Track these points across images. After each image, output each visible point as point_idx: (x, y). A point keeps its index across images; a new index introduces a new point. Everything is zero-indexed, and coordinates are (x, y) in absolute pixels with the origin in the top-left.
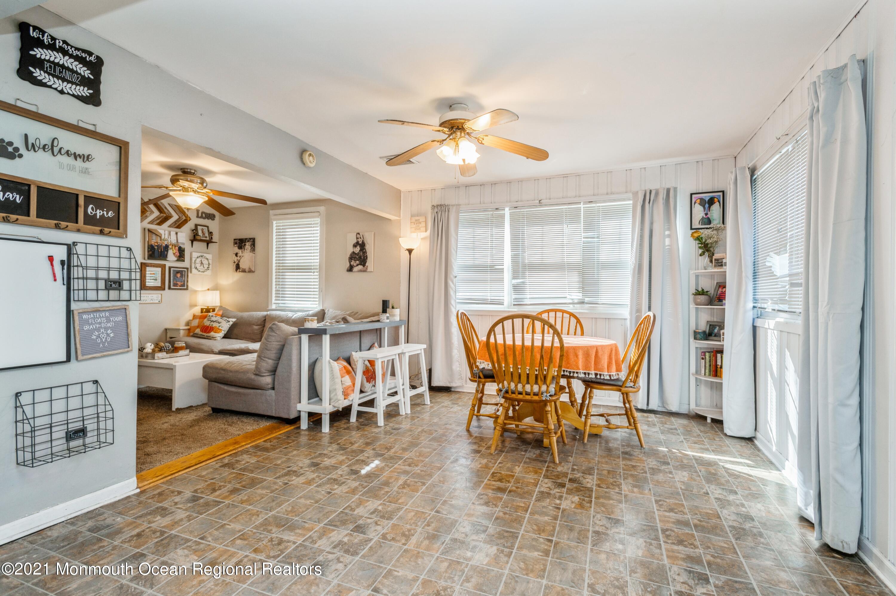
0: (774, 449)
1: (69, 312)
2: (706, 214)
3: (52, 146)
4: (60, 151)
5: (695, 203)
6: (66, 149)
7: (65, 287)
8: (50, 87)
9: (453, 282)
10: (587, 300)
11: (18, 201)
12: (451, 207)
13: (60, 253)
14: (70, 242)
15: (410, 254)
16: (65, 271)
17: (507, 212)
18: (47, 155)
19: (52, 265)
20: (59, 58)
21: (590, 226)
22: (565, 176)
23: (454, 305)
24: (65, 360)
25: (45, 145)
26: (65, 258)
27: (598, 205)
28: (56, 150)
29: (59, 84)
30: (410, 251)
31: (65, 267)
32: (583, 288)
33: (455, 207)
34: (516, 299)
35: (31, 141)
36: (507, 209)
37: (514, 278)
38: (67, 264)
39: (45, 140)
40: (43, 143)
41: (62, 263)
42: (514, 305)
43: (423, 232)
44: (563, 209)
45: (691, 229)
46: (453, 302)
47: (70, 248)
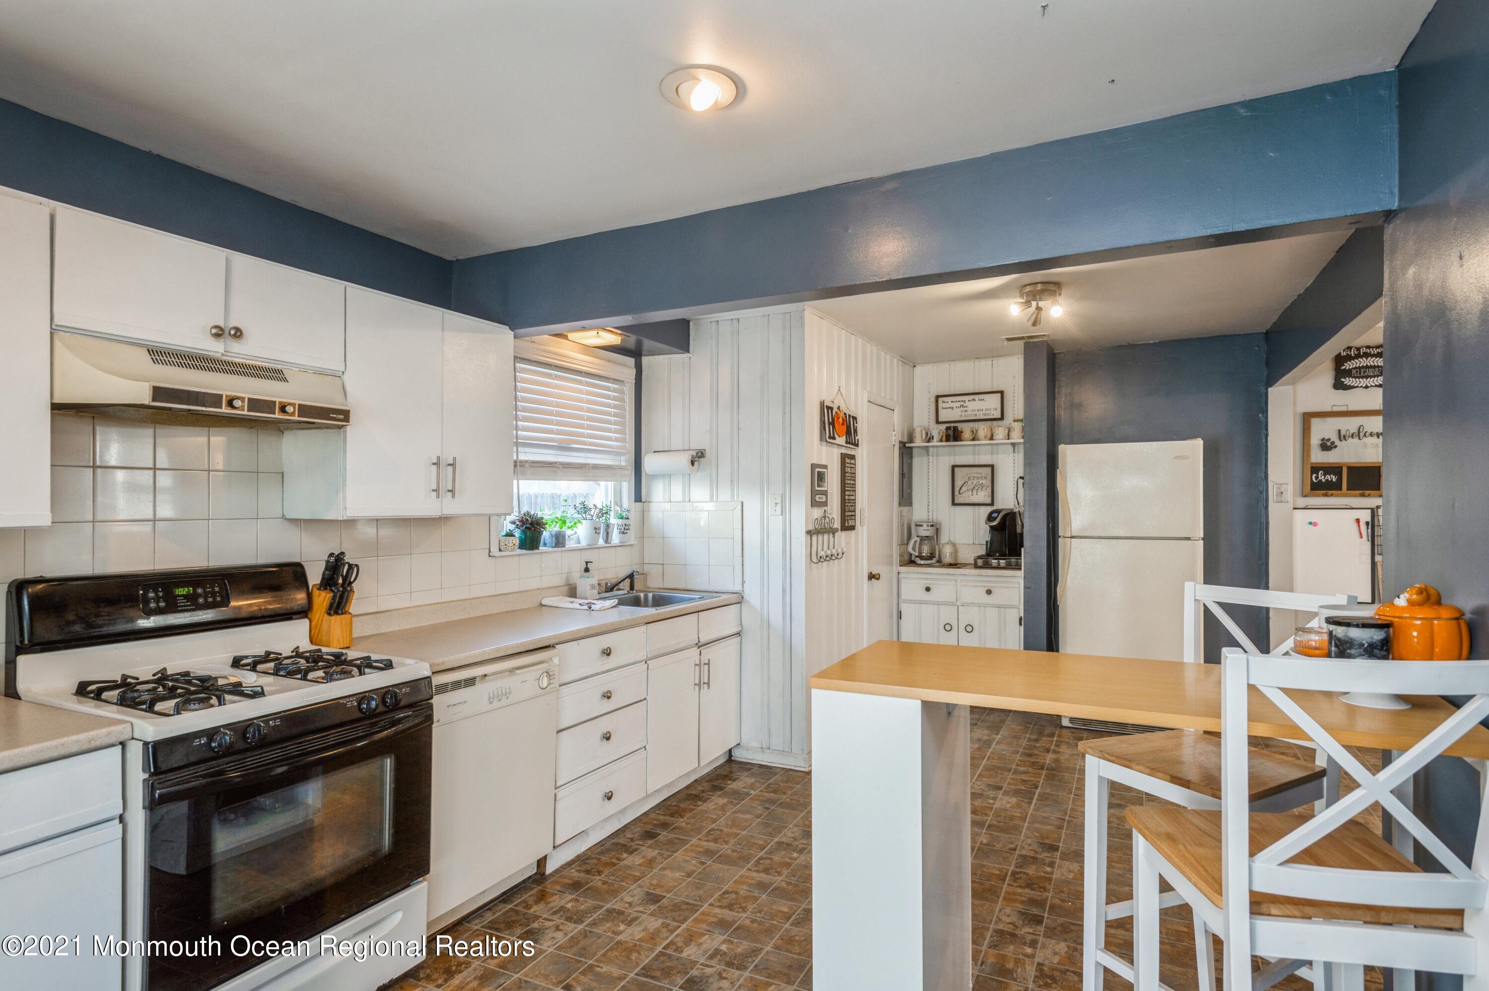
1: (1374, 564)
3: (1359, 432)
4: (1365, 435)
6: (1370, 431)
7: (1370, 543)
8: (1357, 387)
11: (1334, 480)
13: (1366, 516)
14: (1374, 506)
16: (1370, 530)
18: (1356, 440)
19: (1359, 526)
20: (1363, 362)
24: (1370, 601)
25: (1353, 434)
26: (1369, 520)
28: (1362, 434)
29: (1363, 382)
31: (1370, 527)
35: (1343, 433)
38: (1372, 525)
39: (1354, 430)
40: (1352, 432)
41: (1367, 523)
47: (1374, 512)
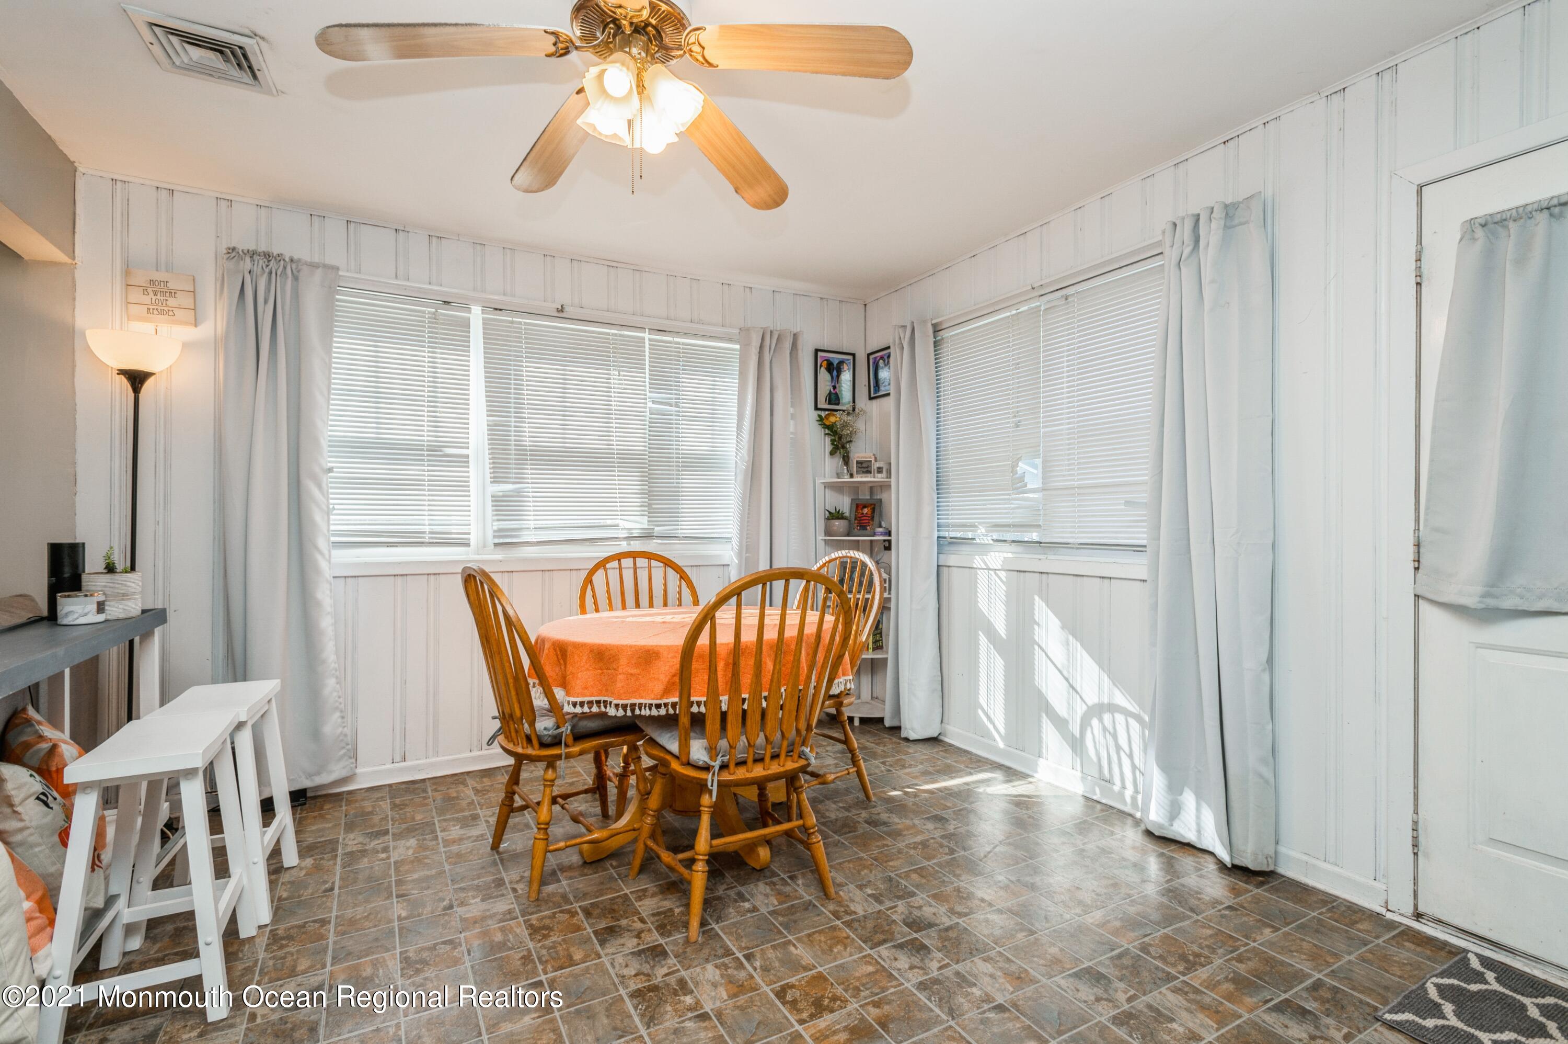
0: (1001, 745)
2: (834, 387)
5: (821, 366)
9: (319, 486)
10: (658, 530)
12: (305, 269)
15: (136, 390)
17: (476, 315)
21: (661, 381)
22: (612, 265)
23: (326, 552)
27: (676, 340)
30: (137, 379)
32: (649, 505)
33: (319, 272)
34: (500, 530)
36: (476, 310)
37: (495, 480)
42: (496, 545)
43: (186, 323)
44: (609, 334)
45: (816, 408)
46: (322, 543)
